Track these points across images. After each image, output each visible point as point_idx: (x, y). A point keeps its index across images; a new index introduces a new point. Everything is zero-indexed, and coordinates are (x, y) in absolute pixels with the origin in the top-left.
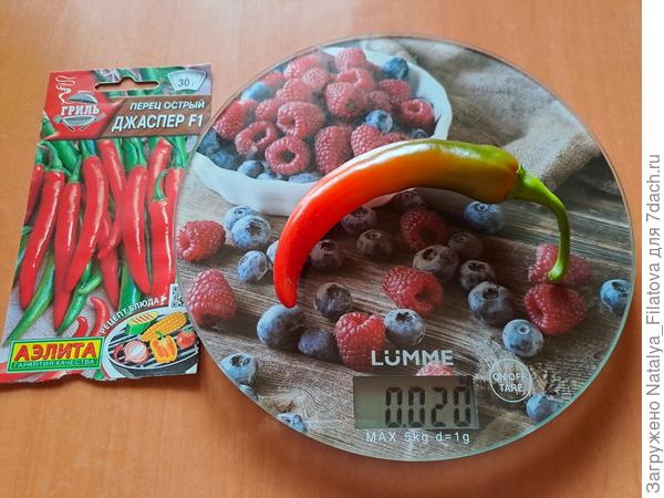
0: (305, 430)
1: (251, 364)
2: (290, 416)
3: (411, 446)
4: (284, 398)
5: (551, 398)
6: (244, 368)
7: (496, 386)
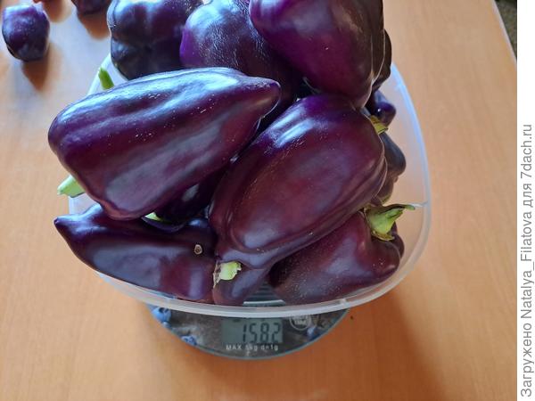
0: (196, 344)
1: (169, 312)
2: (188, 338)
3: (248, 352)
4: (185, 329)
5: (320, 328)
6: (165, 314)
7: (293, 322)
